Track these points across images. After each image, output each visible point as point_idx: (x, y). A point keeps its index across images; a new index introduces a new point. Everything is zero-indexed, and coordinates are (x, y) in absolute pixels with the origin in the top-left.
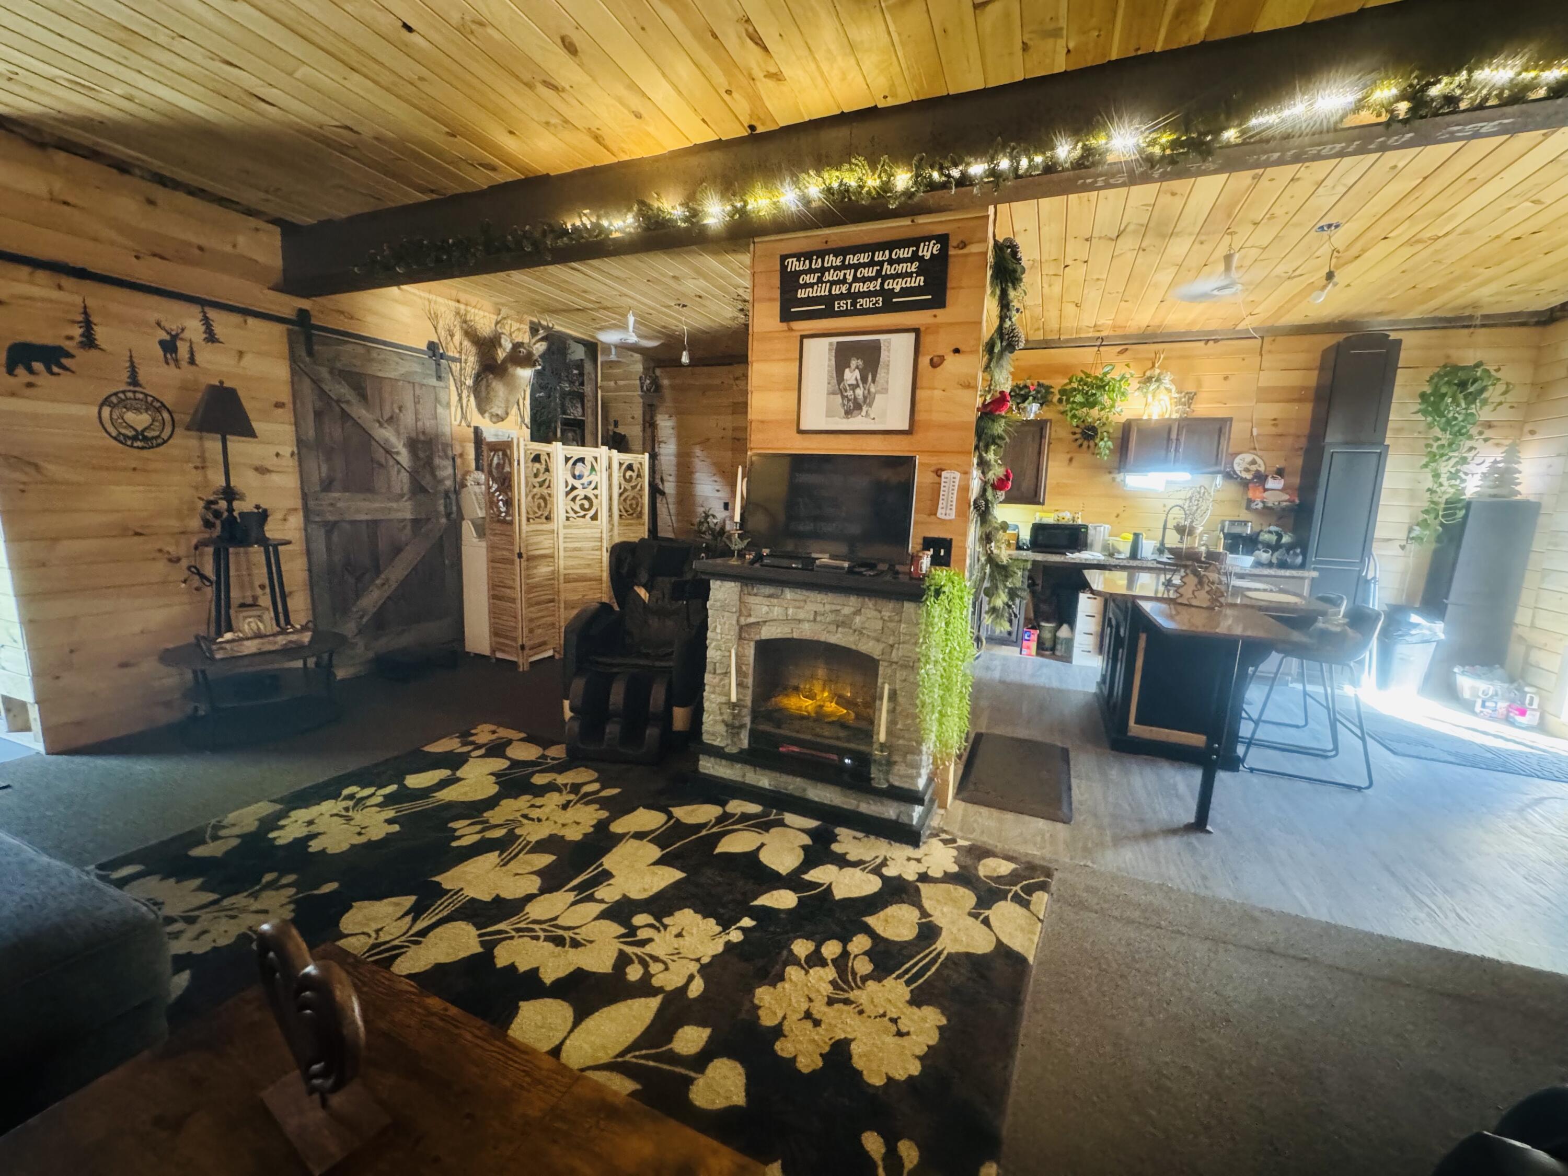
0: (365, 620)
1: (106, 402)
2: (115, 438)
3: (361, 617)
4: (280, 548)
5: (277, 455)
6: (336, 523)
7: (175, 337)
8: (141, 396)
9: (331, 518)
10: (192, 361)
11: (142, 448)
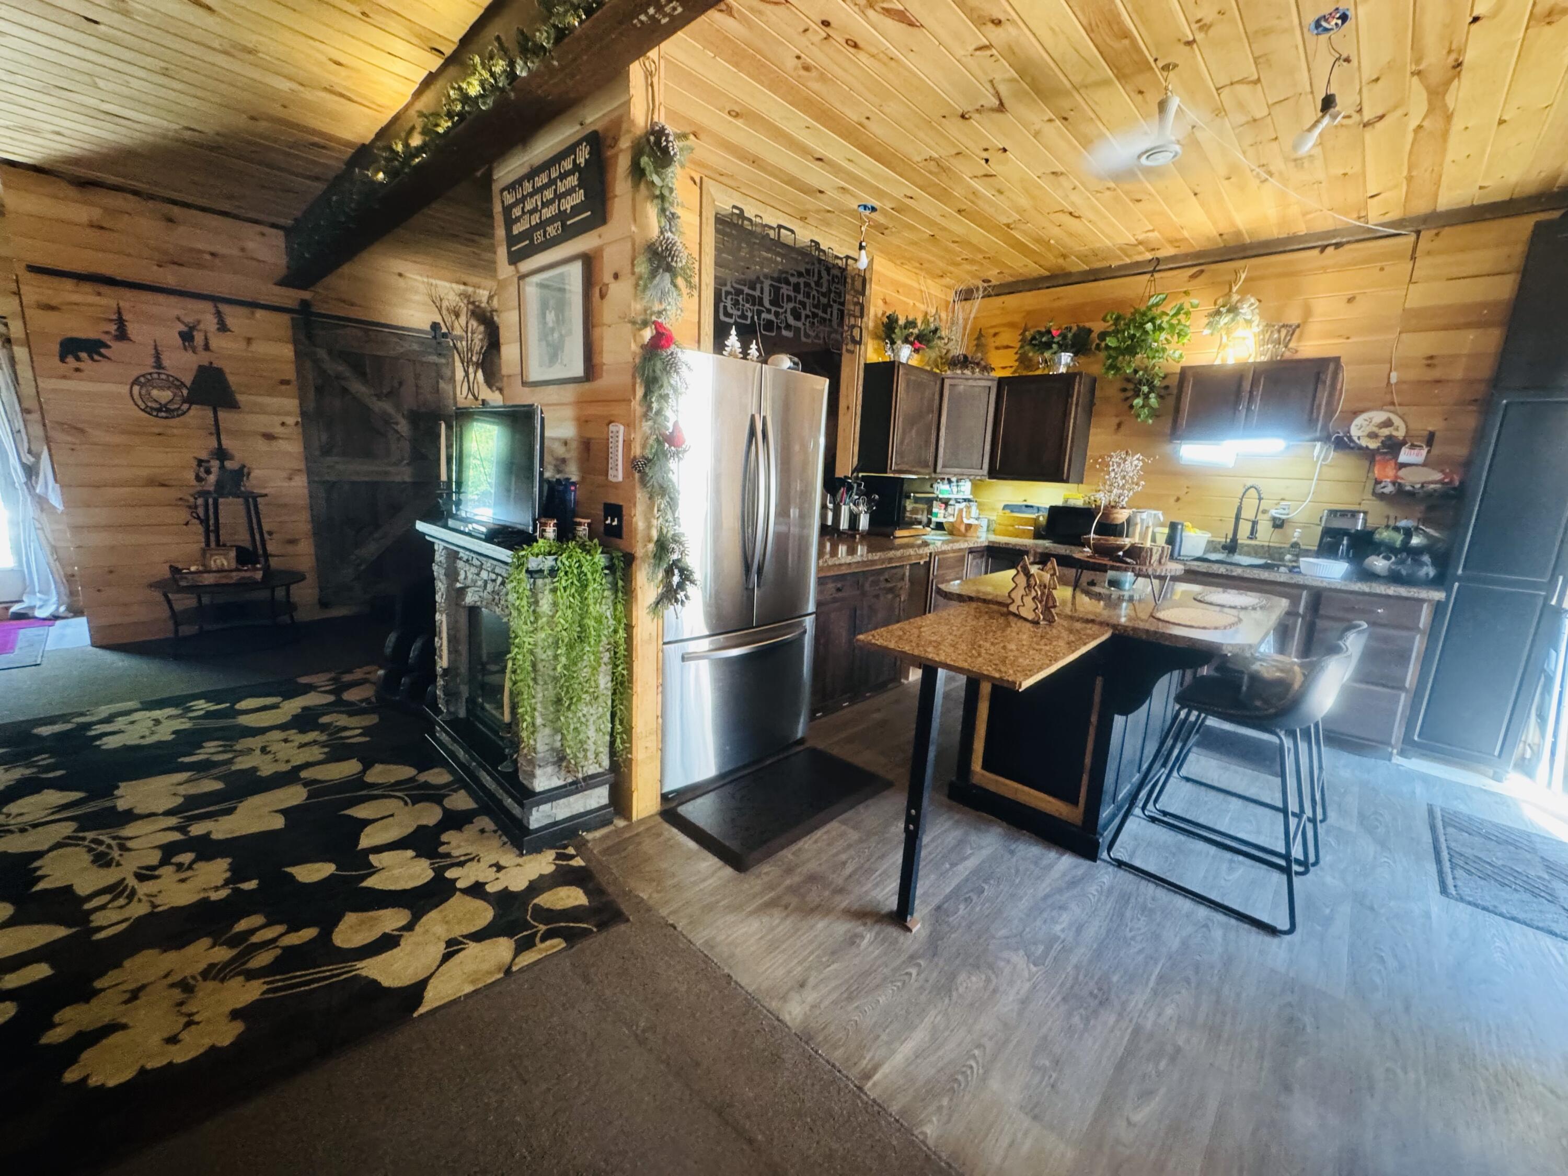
0: (363, 567)
1: (136, 382)
2: (143, 410)
3: (359, 565)
4: (259, 499)
5: (283, 424)
6: (334, 483)
7: (192, 328)
8: (163, 377)
9: (332, 478)
10: (207, 347)
11: (166, 418)
